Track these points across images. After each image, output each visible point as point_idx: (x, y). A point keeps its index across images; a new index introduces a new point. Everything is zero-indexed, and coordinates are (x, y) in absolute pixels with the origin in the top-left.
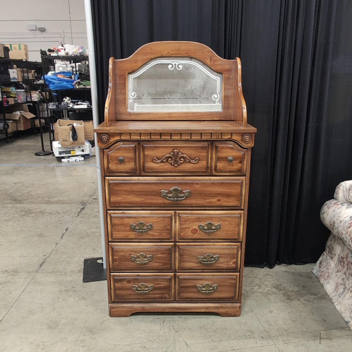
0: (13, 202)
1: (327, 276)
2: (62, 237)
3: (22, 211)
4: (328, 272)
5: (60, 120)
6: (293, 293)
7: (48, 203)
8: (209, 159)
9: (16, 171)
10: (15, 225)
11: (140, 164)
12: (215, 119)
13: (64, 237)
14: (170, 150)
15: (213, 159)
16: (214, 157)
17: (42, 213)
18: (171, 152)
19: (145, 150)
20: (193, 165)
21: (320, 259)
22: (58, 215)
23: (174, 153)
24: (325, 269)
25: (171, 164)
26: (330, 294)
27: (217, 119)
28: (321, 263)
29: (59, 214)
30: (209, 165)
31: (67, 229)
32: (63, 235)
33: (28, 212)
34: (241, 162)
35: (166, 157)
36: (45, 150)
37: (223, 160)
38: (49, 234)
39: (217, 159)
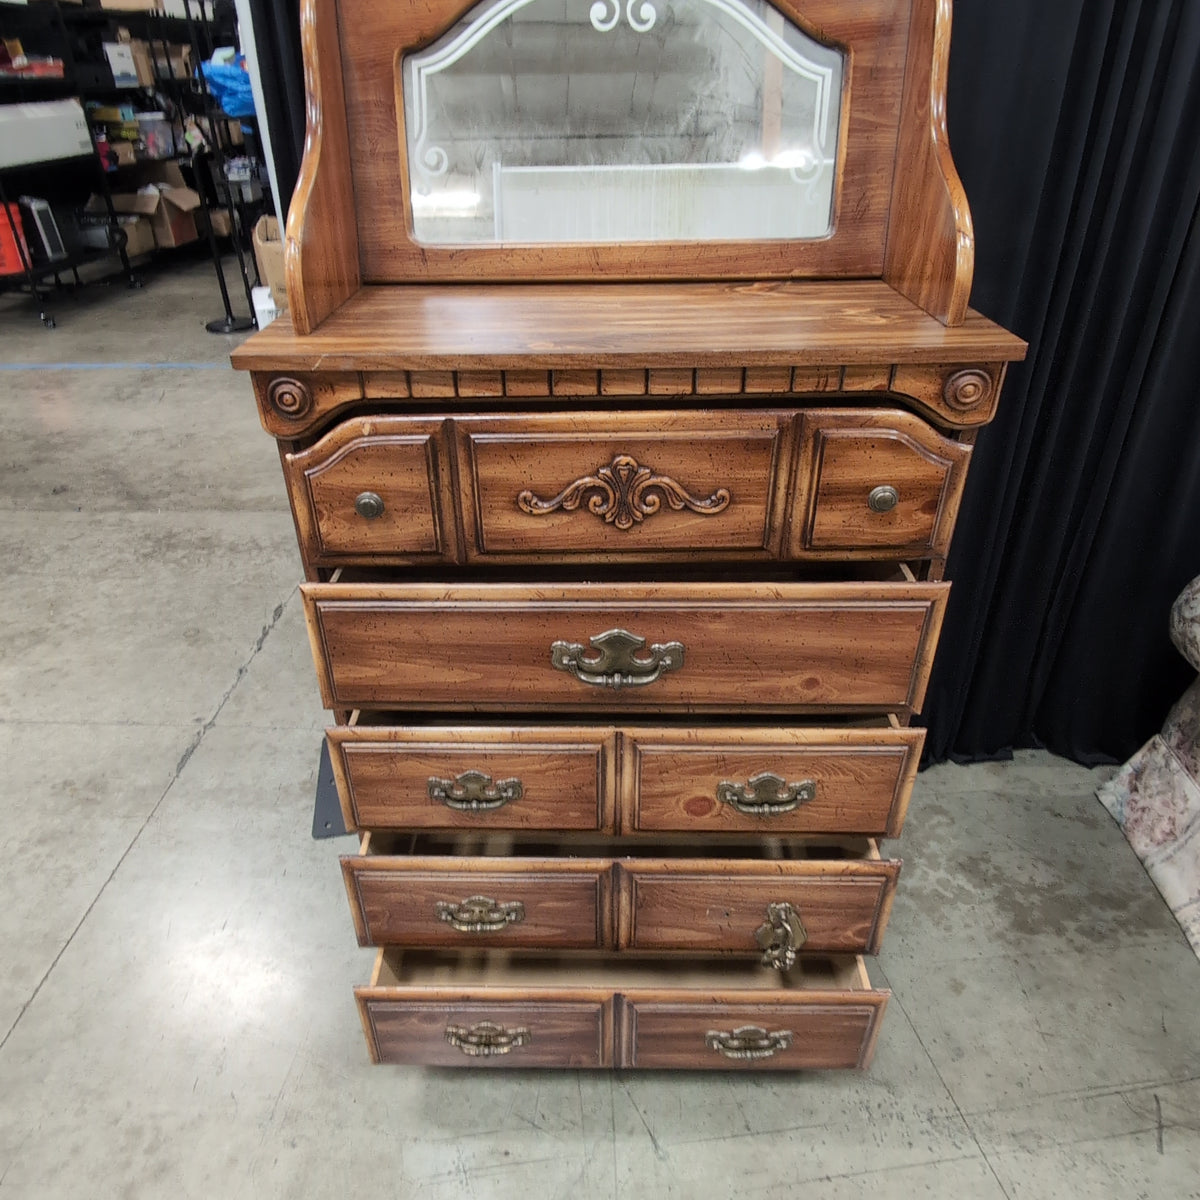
0: (125, 504)
1: (1167, 831)
2: (261, 641)
3: (147, 537)
4: (1172, 821)
5: (266, 222)
6: (1035, 898)
7: (230, 506)
8: (781, 493)
9: (146, 386)
10: (118, 591)
11: (458, 519)
12: (796, 273)
13: (265, 646)
14: (597, 457)
15: (797, 492)
16: (804, 482)
17: (207, 544)
18: (603, 467)
19: (479, 461)
20: (699, 520)
21: (1137, 759)
22: (254, 553)
23: (615, 470)
24: (1157, 803)
25: (603, 517)
26: (1180, 908)
27: (806, 274)
28: (1138, 774)
29: (261, 549)
30: (778, 520)
31: (278, 612)
32: (265, 634)
33: (165, 543)
34: (931, 507)
35: (577, 488)
36: (234, 313)
37: (846, 501)
38: (221, 629)
39: (817, 493)
